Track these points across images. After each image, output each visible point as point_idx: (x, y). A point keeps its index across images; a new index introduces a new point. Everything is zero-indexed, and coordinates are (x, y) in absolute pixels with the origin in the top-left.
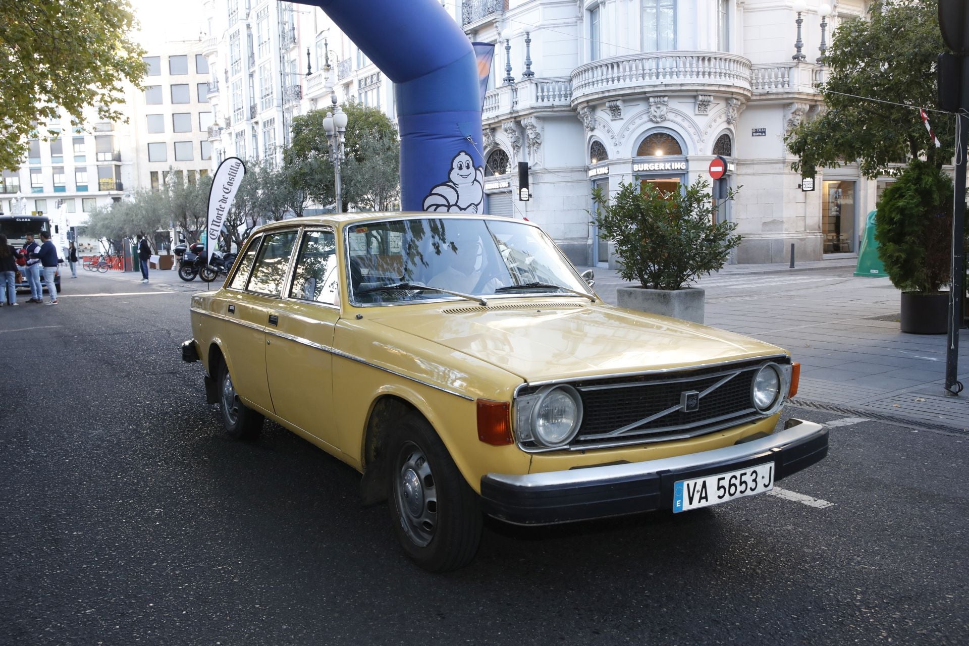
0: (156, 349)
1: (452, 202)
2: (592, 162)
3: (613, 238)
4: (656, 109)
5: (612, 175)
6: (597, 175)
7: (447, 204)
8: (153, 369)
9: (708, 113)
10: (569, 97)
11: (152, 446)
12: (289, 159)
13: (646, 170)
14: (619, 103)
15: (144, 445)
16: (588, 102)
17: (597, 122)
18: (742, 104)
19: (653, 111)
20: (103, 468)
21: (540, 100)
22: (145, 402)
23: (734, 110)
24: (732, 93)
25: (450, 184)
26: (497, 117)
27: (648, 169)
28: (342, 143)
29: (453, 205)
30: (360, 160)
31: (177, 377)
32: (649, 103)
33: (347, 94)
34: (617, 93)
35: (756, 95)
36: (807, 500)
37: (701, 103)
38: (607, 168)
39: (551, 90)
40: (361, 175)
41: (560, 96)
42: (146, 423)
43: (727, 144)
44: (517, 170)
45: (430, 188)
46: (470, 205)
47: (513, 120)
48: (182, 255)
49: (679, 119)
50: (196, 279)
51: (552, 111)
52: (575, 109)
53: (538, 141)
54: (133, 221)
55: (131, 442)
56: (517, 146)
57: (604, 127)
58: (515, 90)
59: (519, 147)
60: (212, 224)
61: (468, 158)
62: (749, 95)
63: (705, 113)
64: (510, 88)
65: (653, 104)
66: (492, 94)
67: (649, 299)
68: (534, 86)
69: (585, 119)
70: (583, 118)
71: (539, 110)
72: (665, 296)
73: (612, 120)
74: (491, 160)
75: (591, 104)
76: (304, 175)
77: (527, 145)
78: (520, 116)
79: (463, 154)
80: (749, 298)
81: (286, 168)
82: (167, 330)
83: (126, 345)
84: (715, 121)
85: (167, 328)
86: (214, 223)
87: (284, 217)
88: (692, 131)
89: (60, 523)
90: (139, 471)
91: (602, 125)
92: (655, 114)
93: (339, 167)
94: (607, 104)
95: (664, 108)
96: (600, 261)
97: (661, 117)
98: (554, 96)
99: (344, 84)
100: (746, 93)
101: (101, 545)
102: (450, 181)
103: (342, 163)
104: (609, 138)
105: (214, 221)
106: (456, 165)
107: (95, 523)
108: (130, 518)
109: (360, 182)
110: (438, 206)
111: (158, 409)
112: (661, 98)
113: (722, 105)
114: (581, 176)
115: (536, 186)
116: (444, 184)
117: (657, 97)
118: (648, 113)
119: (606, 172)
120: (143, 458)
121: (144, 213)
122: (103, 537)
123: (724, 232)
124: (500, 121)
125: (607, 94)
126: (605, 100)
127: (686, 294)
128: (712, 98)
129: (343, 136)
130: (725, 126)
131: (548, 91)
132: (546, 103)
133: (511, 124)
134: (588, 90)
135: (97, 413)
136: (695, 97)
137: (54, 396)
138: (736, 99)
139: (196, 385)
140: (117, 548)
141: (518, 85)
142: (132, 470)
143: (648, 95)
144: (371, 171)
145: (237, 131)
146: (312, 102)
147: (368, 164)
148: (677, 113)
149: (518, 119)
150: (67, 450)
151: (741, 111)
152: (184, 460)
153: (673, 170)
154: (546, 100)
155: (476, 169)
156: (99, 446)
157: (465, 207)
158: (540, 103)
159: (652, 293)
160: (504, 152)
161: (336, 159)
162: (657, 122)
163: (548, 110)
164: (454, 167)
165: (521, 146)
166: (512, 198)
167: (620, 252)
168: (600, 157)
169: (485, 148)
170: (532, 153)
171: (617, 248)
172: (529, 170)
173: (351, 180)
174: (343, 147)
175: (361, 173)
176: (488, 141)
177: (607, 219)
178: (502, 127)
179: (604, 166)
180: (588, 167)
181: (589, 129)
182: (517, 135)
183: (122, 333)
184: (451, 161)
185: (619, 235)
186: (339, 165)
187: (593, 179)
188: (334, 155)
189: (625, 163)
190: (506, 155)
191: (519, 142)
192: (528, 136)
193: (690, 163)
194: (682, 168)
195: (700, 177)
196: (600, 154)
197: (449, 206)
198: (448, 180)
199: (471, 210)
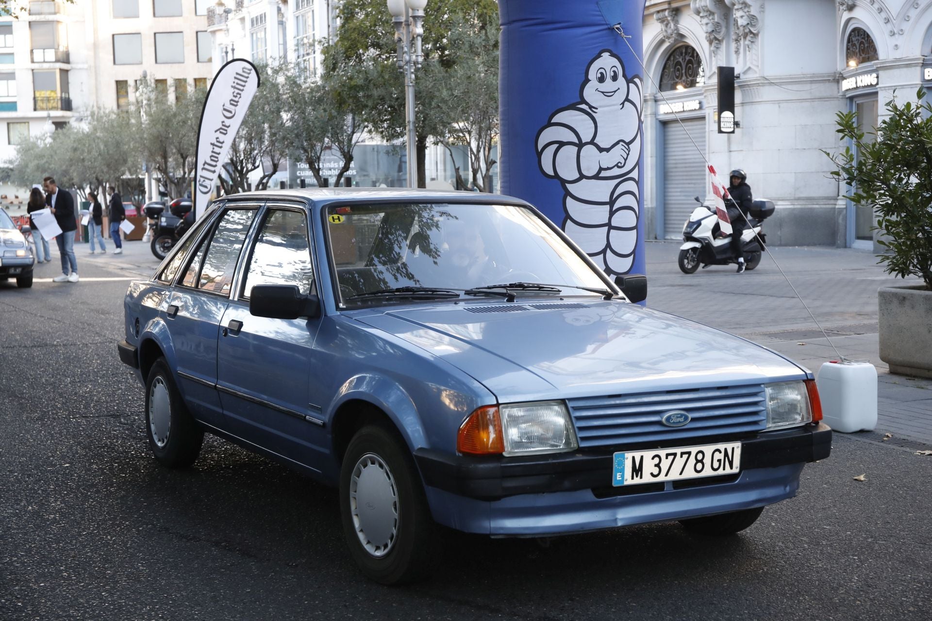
0: (96, 374)
1: (586, 137)
2: (848, 66)
3: (873, 201)
5: (885, 88)
6: (857, 88)
7: (576, 141)
8: (85, 408)
11: (58, 543)
12: (331, 65)
15: (46, 540)
22: (61, 465)
25: (583, 106)
28: (419, 35)
29: (587, 143)
30: (447, 63)
31: (120, 423)
38: (874, 75)
40: (448, 89)
42: (56, 501)
44: (715, 80)
45: (550, 114)
46: (617, 143)
48: (157, 218)
53: (752, 29)
54: (83, 160)
55: (26, 534)
56: (716, 39)
59: (720, 41)
60: (203, 169)
61: (615, 62)
74: (671, 63)
76: (356, 88)
77: (734, 37)
79: (606, 55)
81: (326, 77)
83: (49, 365)
86: (207, 166)
87: (322, 158)
90: (28, 587)
93: (413, 76)
96: (858, 238)
102: (584, 101)
103: (417, 70)
104: (882, 22)
105: (205, 163)
106: (593, 74)
109: (444, 101)
110: (561, 144)
111: (79, 477)
114: (827, 89)
115: (747, 108)
116: (573, 107)
119: (874, 83)
120: (39, 563)
121: (102, 147)
129: (420, 24)
142: (17, 585)
144: (466, 82)
145: (254, 15)
147: (459, 70)
152: (106, 569)
155: (629, 81)
157: (608, 146)
160: (693, 50)
161: (408, 62)
164: (590, 77)
165: (723, 38)
166: (705, 128)
167: (886, 226)
168: (863, 55)
169: (662, 42)
170: (741, 50)
171: (881, 219)
172: (736, 81)
173: (432, 98)
174: (419, 42)
175: (448, 87)
176: (666, 31)
177: (863, 167)
178: (692, 5)
179: (870, 72)
180: (841, 73)
181: (844, 7)
182: (716, 20)
183: (46, 345)
184: (585, 68)
185: (886, 196)
186: (412, 73)
187: (849, 95)
188: (404, 55)
189: (908, 66)
190: (698, 55)
191: (719, 32)
192: (736, 21)
196: (863, 51)
197: (580, 145)
198: (579, 100)
199: (618, 152)
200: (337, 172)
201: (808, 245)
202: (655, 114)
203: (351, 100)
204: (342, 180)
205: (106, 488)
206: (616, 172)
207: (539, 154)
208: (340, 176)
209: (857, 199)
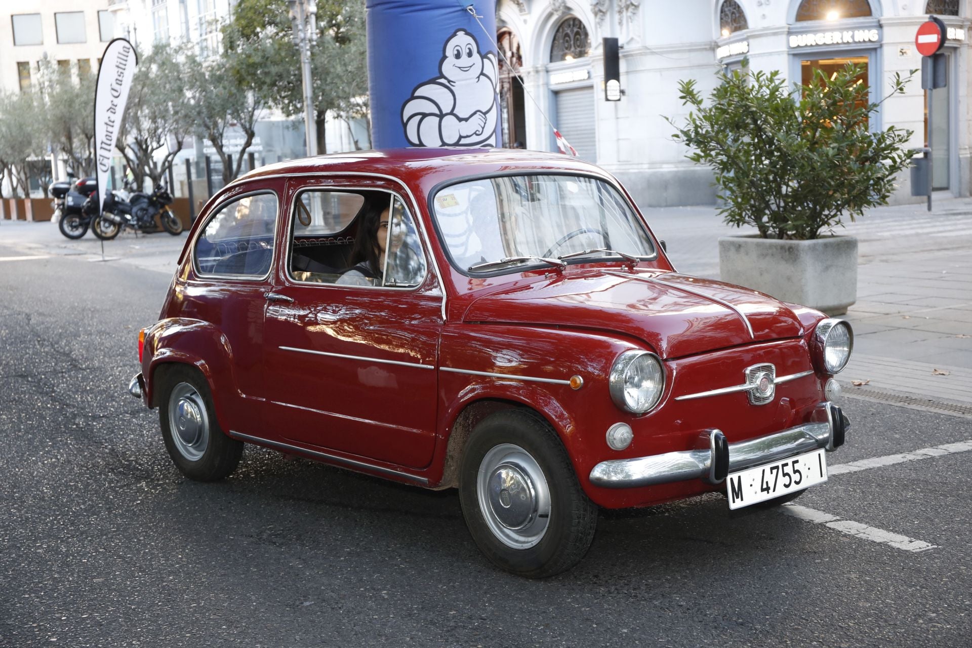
1: (446, 109)
2: (722, 35)
3: (710, 161)
5: (755, 56)
6: (730, 56)
7: (438, 112)
12: (230, 45)
13: (811, 46)
25: (442, 81)
27: (814, 44)
28: (312, 13)
29: (447, 114)
30: (341, 39)
31: (28, 381)
36: (900, 542)
40: (342, 65)
44: (600, 51)
46: (475, 113)
48: (64, 198)
50: (87, 236)
56: (600, 11)
59: (604, 13)
67: (767, 255)
72: (790, 249)
74: (560, 34)
76: (254, 66)
77: (617, 9)
79: (461, 34)
80: (960, 252)
81: (225, 54)
82: (26, 314)
85: (27, 311)
87: (225, 135)
93: (309, 53)
102: (442, 76)
103: (312, 47)
106: (450, 51)
109: (339, 77)
110: (424, 115)
114: (705, 57)
115: (632, 76)
116: (433, 81)
119: (745, 50)
123: (891, 145)
127: (826, 245)
129: (313, 2)
139: (54, 391)
147: (353, 48)
153: (856, 43)
155: (483, 56)
157: (467, 116)
159: (771, 246)
160: (580, 22)
161: (303, 40)
164: (447, 54)
165: (607, 11)
166: (593, 97)
167: (724, 182)
168: (735, 25)
169: (550, 15)
170: (624, 21)
171: (718, 176)
172: (621, 51)
173: (328, 73)
174: (313, 19)
175: (343, 63)
176: (554, 4)
177: (699, 129)
179: (742, 40)
180: (716, 42)
184: (442, 46)
185: (722, 155)
186: (308, 50)
187: (724, 62)
188: (300, 33)
189: (775, 34)
190: (584, 27)
191: (603, 5)
193: (886, 30)
194: (873, 39)
195: (902, 53)
196: (734, 20)
197: (441, 116)
198: (438, 75)
199: (476, 121)
200: (240, 148)
201: (692, 205)
202: (547, 84)
203: (250, 78)
204: (246, 156)
205: (14, 432)
206: (475, 139)
207: (405, 125)
208: (243, 151)
209: (697, 159)
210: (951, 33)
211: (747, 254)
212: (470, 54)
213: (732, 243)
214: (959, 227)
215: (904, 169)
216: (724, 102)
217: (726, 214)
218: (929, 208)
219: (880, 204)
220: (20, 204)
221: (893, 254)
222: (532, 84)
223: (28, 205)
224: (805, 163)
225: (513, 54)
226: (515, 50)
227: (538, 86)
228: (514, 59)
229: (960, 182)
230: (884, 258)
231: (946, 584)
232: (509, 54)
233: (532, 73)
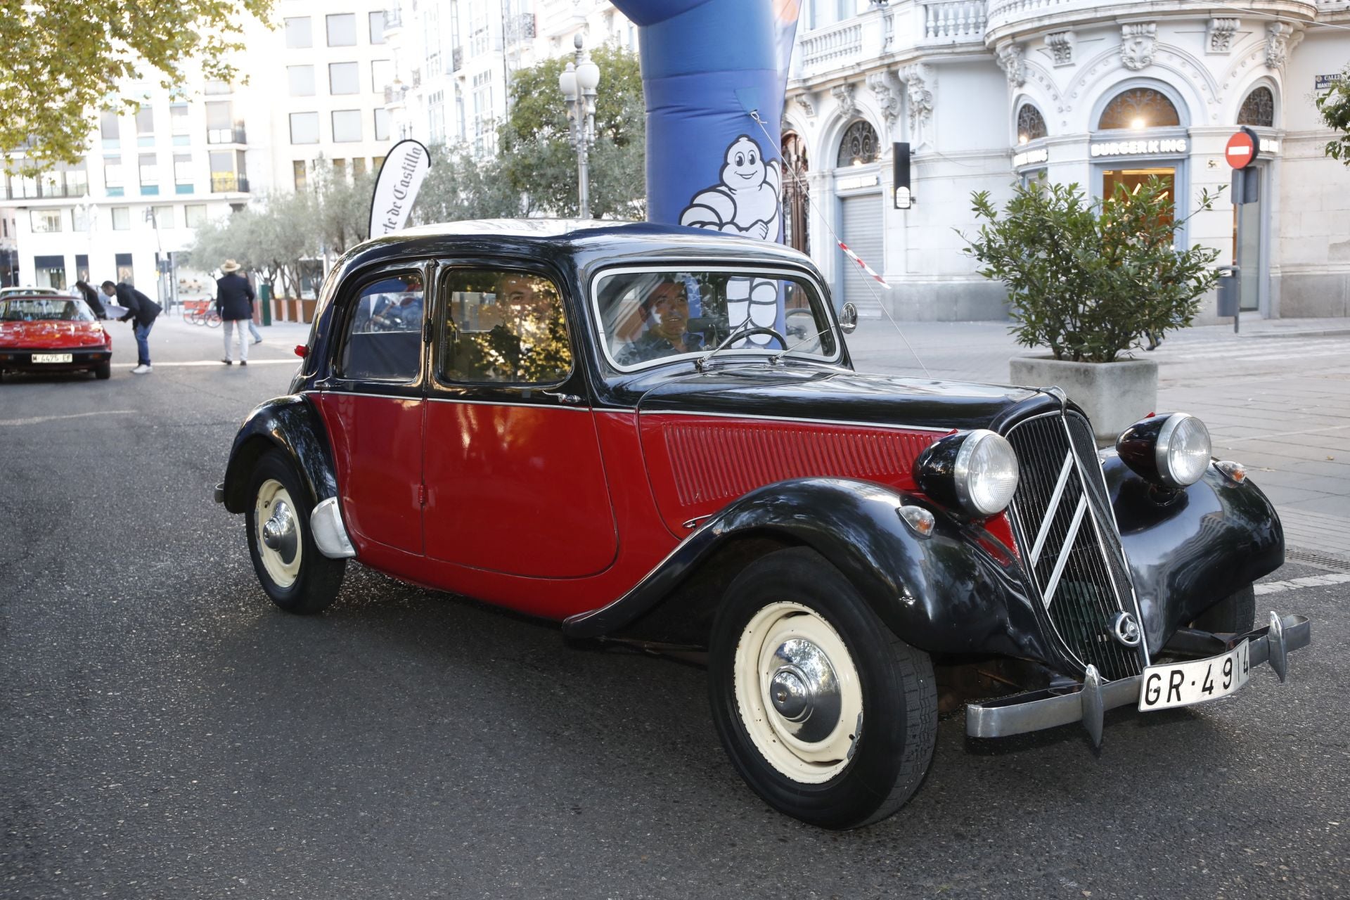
1: (726, 218)
2: (1019, 142)
3: (1003, 277)
4: (1134, 47)
5: (1054, 164)
6: (1028, 164)
7: (717, 221)
9: (1231, 49)
10: (982, 28)
12: (506, 145)
13: (1115, 155)
14: (1068, 37)
16: (1013, 36)
17: (1030, 72)
18: (1297, 31)
19: (1128, 51)
20: (163, 613)
21: (931, 34)
23: (1280, 43)
24: (1278, 12)
25: (723, 188)
26: (858, 64)
27: (1117, 153)
28: (590, 114)
29: (727, 223)
30: (620, 141)
32: (1122, 35)
33: (610, 27)
34: (1065, 19)
35: (1324, 14)
37: (1217, 33)
39: (951, 16)
40: (620, 168)
41: (967, 26)
42: (235, 553)
43: (1266, 105)
44: (891, 156)
45: (692, 196)
46: (756, 222)
47: (885, 69)
49: (1175, 63)
51: (953, 53)
52: (991, 50)
53: (927, 105)
54: (261, 243)
55: (208, 579)
56: (891, 114)
57: (1041, 79)
58: (889, 18)
59: (895, 117)
61: (752, 146)
62: (1311, 14)
63: (1224, 50)
64: (880, 14)
65: (1128, 37)
66: (851, 25)
67: (1060, 378)
68: (922, 9)
69: (1009, 65)
70: (1005, 64)
71: (931, 51)
72: (1086, 372)
73: (1055, 67)
74: (848, 138)
75: (1019, 39)
76: (530, 167)
77: (909, 113)
78: (896, 63)
79: (743, 140)
81: (501, 155)
84: (1243, 64)
88: (1199, 83)
89: (93, 681)
90: (211, 618)
91: (1037, 76)
92: (1132, 54)
93: (586, 155)
94: (1047, 40)
95: (1148, 45)
97: (1143, 60)
98: (956, 27)
99: (605, 12)
100: (1304, 11)
101: (142, 709)
102: (723, 184)
103: (590, 148)
104: (1050, 99)
106: (732, 158)
107: (139, 682)
108: (188, 677)
109: (616, 179)
110: (703, 224)
112: (1144, 26)
113: (1258, 34)
114: (1001, 165)
115: (923, 183)
116: (713, 189)
117: (1137, 24)
118: (1119, 53)
119: (1044, 159)
120: (220, 601)
121: (278, 229)
122: (147, 699)
123: (1196, 265)
124: (863, 72)
125: (1046, 22)
126: (1042, 33)
127: (1124, 369)
128: (1238, 23)
129: (592, 102)
130: (1263, 72)
131: (946, 19)
132: (942, 40)
133: (882, 77)
134: (1012, 16)
135: (168, 539)
136: (1207, 22)
137: (110, 513)
138: (1284, 23)
140: (162, 714)
141: (895, 9)
142: (202, 617)
143: (1120, 21)
144: (639, 160)
145: (431, 92)
146: (553, 42)
147: (632, 150)
148: (1172, 51)
149: (893, 68)
150: (116, 588)
151: (1295, 43)
153: (1162, 153)
154: (941, 33)
155: (767, 164)
156: (162, 584)
157: (747, 226)
158: (932, 40)
159: (1065, 368)
160: (870, 126)
161: (580, 141)
162: (1136, 70)
163: (946, 51)
164: (729, 161)
165: (898, 115)
166: (881, 204)
167: (1017, 299)
168: (1034, 132)
169: (839, 118)
170: (917, 126)
171: (1011, 293)
172: (912, 157)
173: (605, 176)
174: (592, 119)
175: (621, 165)
176: (843, 107)
177: (992, 244)
178: (867, 81)
179: (1041, 148)
180: (1013, 149)
181: (1015, 84)
182: (891, 96)
183: (225, 423)
184: (724, 152)
185: (1016, 271)
186: (585, 152)
187: (1021, 170)
188: (577, 134)
189: (1076, 142)
190: (874, 131)
191: (895, 108)
192: (910, 96)
193: (1194, 140)
194: (1179, 150)
195: (1212, 165)
196: (1033, 127)
197: (721, 225)
198: (719, 182)
199: (757, 231)
201: (983, 320)
202: (833, 190)
203: (525, 179)
209: (989, 274)
210: (1264, 145)
211: (1040, 376)
212: (752, 161)
213: (1024, 364)
214: (1268, 351)
215: (1209, 290)
216: (1019, 215)
217: (1018, 333)
218: (1236, 330)
219: (1183, 327)
220: (292, 305)
221: (1196, 379)
222: (817, 189)
223: (299, 306)
224: (1104, 282)
225: (798, 157)
226: (800, 154)
227: (824, 192)
228: (800, 163)
229: (1270, 302)
230: (1186, 382)
231: (1238, 736)
232: (794, 158)
233: (818, 178)
